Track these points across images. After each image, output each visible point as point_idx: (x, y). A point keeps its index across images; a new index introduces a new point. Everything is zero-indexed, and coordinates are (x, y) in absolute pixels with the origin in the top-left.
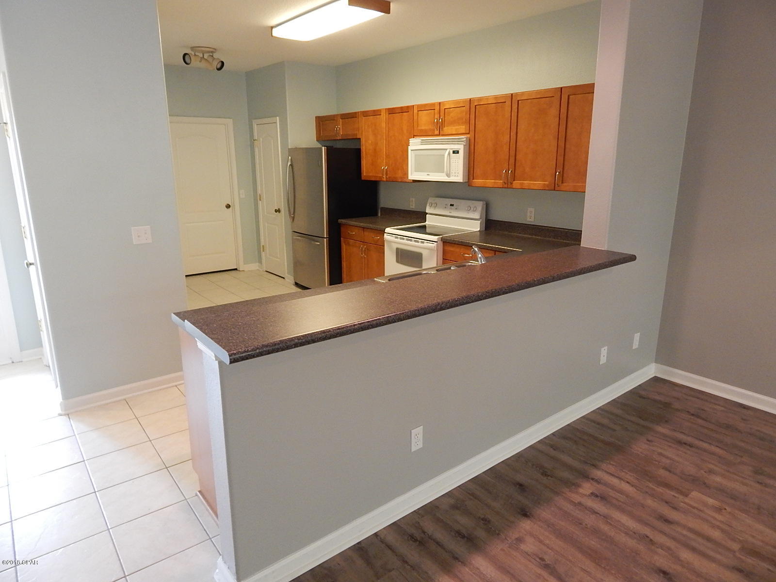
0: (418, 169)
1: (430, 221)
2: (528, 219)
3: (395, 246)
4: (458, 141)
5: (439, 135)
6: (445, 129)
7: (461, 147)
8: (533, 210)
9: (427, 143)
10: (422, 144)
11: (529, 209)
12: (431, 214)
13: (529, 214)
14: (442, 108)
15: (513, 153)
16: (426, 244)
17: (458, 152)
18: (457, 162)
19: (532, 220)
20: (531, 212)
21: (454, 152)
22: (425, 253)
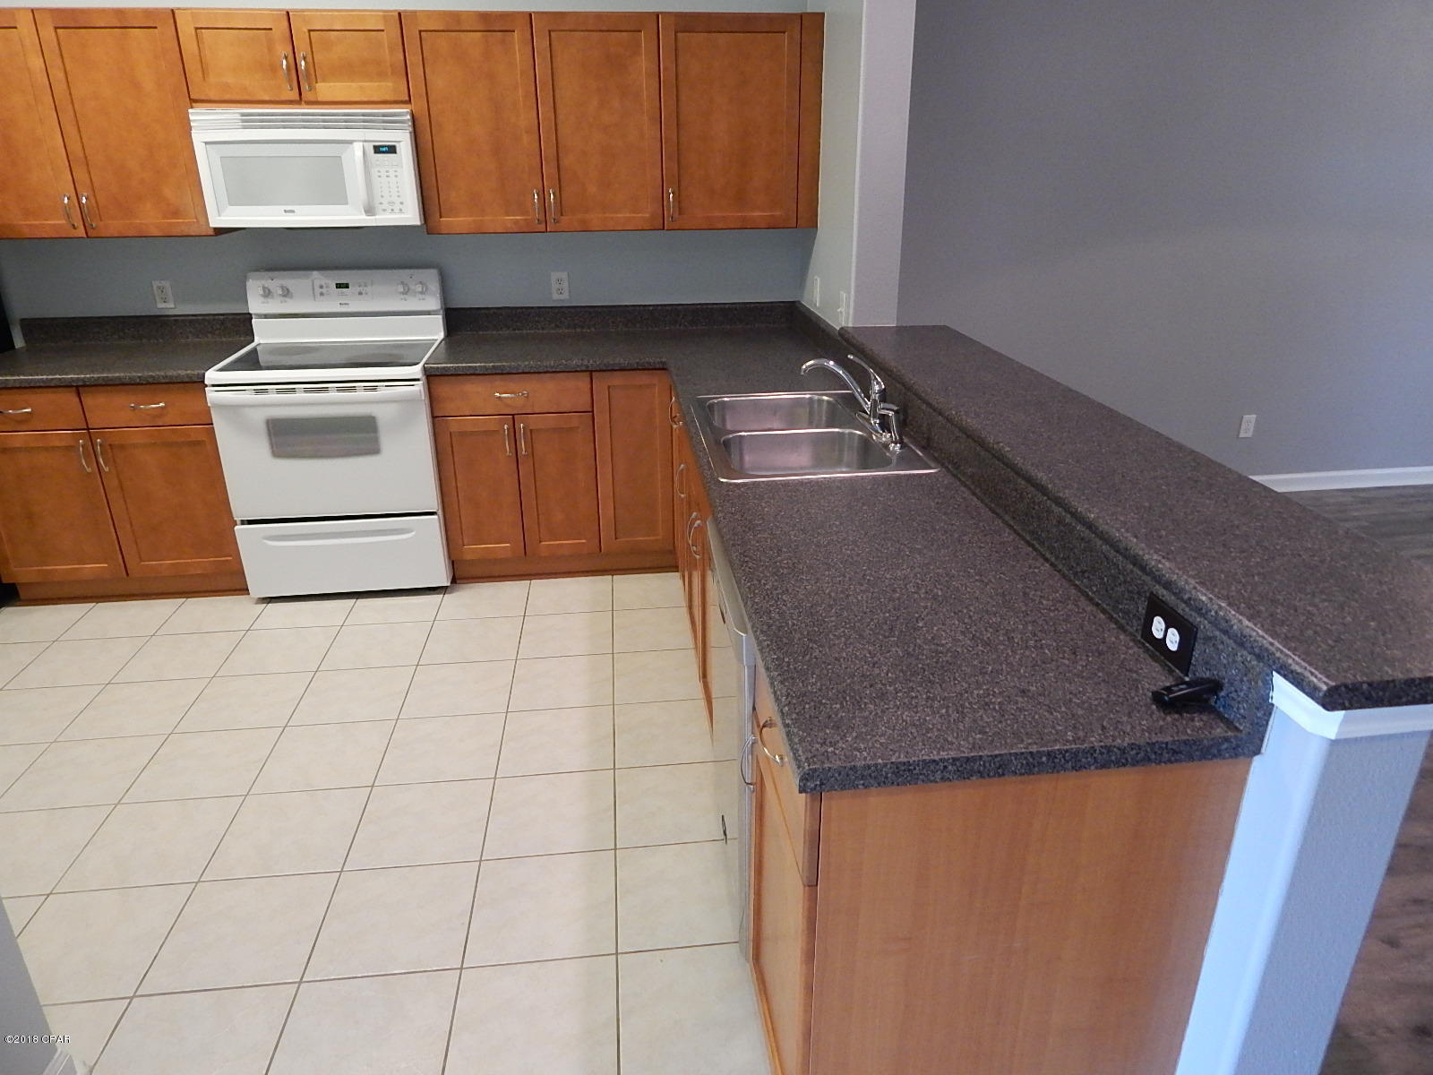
0: (238, 197)
1: (265, 335)
2: (556, 296)
3: (259, 417)
4: (388, 122)
5: (300, 101)
6: (320, 86)
7: (402, 138)
8: (564, 275)
9: (265, 123)
10: (245, 128)
11: (555, 276)
12: (266, 316)
13: (555, 286)
14: (300, 29)
15: (549, 152)
16: (384, 392)
17: (392, 150)
18: (392, 174)
19: (565, 296)
20: (559, 281)
21: (377, 150)
22: (383, 414)
